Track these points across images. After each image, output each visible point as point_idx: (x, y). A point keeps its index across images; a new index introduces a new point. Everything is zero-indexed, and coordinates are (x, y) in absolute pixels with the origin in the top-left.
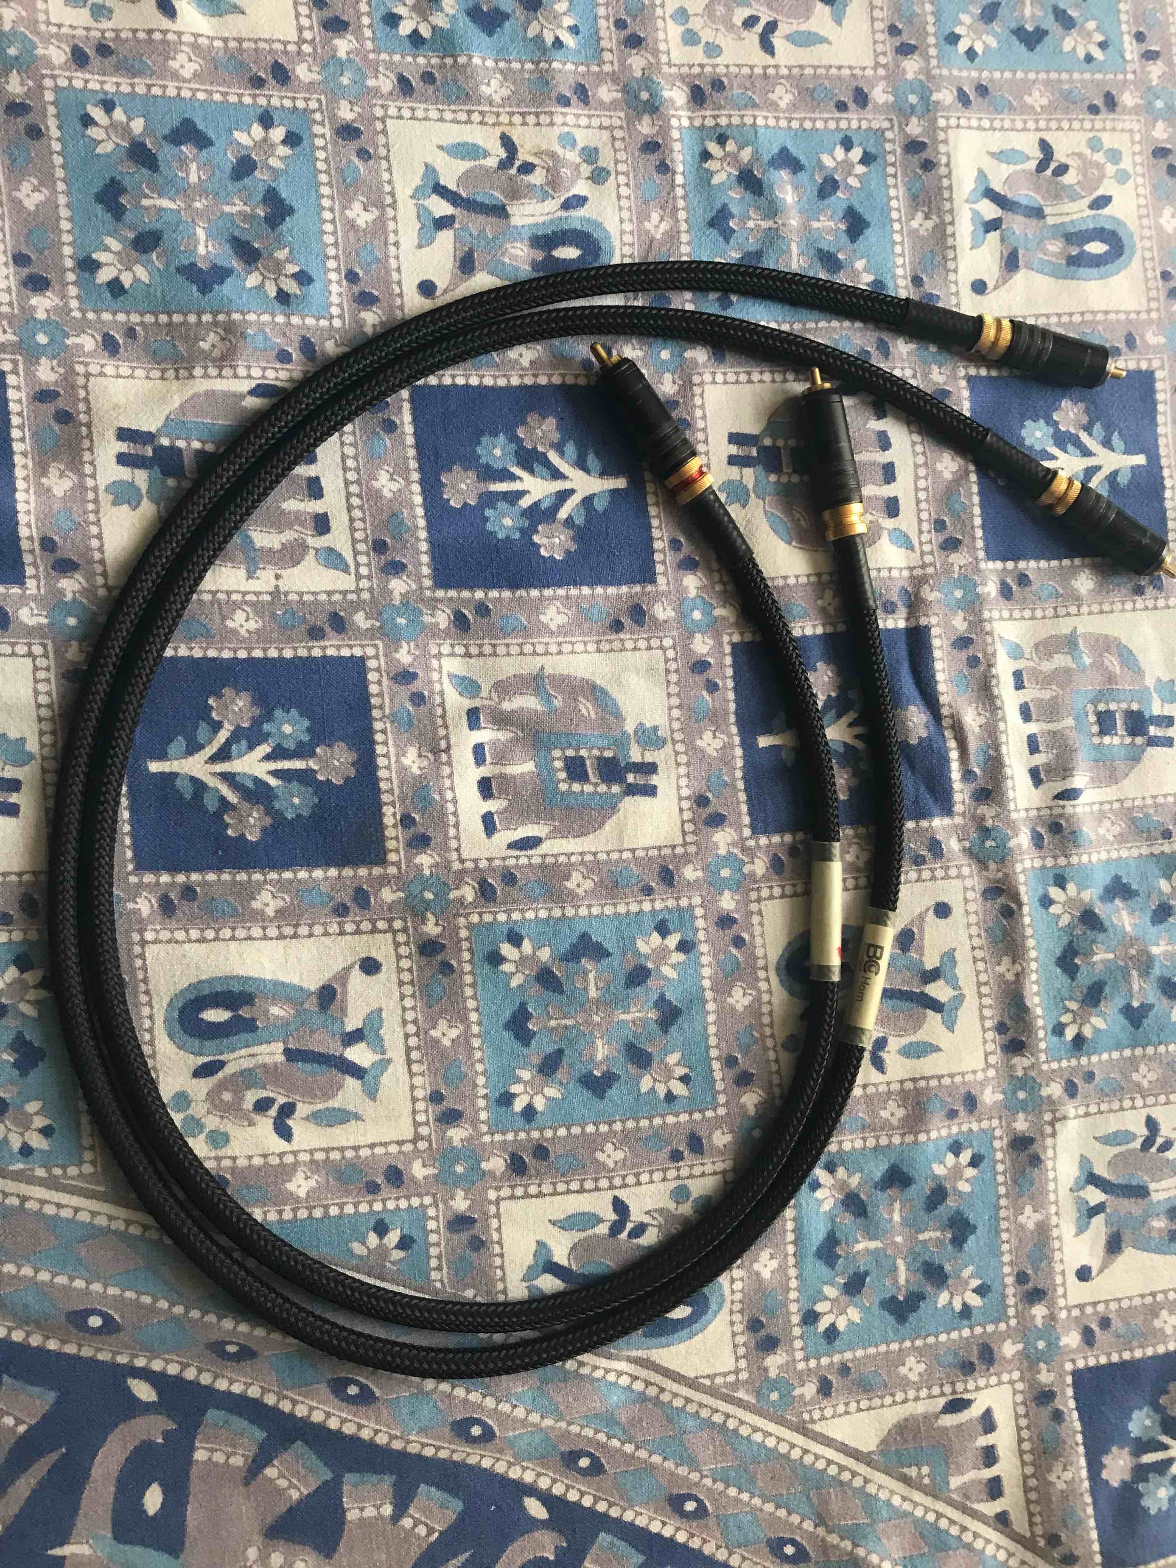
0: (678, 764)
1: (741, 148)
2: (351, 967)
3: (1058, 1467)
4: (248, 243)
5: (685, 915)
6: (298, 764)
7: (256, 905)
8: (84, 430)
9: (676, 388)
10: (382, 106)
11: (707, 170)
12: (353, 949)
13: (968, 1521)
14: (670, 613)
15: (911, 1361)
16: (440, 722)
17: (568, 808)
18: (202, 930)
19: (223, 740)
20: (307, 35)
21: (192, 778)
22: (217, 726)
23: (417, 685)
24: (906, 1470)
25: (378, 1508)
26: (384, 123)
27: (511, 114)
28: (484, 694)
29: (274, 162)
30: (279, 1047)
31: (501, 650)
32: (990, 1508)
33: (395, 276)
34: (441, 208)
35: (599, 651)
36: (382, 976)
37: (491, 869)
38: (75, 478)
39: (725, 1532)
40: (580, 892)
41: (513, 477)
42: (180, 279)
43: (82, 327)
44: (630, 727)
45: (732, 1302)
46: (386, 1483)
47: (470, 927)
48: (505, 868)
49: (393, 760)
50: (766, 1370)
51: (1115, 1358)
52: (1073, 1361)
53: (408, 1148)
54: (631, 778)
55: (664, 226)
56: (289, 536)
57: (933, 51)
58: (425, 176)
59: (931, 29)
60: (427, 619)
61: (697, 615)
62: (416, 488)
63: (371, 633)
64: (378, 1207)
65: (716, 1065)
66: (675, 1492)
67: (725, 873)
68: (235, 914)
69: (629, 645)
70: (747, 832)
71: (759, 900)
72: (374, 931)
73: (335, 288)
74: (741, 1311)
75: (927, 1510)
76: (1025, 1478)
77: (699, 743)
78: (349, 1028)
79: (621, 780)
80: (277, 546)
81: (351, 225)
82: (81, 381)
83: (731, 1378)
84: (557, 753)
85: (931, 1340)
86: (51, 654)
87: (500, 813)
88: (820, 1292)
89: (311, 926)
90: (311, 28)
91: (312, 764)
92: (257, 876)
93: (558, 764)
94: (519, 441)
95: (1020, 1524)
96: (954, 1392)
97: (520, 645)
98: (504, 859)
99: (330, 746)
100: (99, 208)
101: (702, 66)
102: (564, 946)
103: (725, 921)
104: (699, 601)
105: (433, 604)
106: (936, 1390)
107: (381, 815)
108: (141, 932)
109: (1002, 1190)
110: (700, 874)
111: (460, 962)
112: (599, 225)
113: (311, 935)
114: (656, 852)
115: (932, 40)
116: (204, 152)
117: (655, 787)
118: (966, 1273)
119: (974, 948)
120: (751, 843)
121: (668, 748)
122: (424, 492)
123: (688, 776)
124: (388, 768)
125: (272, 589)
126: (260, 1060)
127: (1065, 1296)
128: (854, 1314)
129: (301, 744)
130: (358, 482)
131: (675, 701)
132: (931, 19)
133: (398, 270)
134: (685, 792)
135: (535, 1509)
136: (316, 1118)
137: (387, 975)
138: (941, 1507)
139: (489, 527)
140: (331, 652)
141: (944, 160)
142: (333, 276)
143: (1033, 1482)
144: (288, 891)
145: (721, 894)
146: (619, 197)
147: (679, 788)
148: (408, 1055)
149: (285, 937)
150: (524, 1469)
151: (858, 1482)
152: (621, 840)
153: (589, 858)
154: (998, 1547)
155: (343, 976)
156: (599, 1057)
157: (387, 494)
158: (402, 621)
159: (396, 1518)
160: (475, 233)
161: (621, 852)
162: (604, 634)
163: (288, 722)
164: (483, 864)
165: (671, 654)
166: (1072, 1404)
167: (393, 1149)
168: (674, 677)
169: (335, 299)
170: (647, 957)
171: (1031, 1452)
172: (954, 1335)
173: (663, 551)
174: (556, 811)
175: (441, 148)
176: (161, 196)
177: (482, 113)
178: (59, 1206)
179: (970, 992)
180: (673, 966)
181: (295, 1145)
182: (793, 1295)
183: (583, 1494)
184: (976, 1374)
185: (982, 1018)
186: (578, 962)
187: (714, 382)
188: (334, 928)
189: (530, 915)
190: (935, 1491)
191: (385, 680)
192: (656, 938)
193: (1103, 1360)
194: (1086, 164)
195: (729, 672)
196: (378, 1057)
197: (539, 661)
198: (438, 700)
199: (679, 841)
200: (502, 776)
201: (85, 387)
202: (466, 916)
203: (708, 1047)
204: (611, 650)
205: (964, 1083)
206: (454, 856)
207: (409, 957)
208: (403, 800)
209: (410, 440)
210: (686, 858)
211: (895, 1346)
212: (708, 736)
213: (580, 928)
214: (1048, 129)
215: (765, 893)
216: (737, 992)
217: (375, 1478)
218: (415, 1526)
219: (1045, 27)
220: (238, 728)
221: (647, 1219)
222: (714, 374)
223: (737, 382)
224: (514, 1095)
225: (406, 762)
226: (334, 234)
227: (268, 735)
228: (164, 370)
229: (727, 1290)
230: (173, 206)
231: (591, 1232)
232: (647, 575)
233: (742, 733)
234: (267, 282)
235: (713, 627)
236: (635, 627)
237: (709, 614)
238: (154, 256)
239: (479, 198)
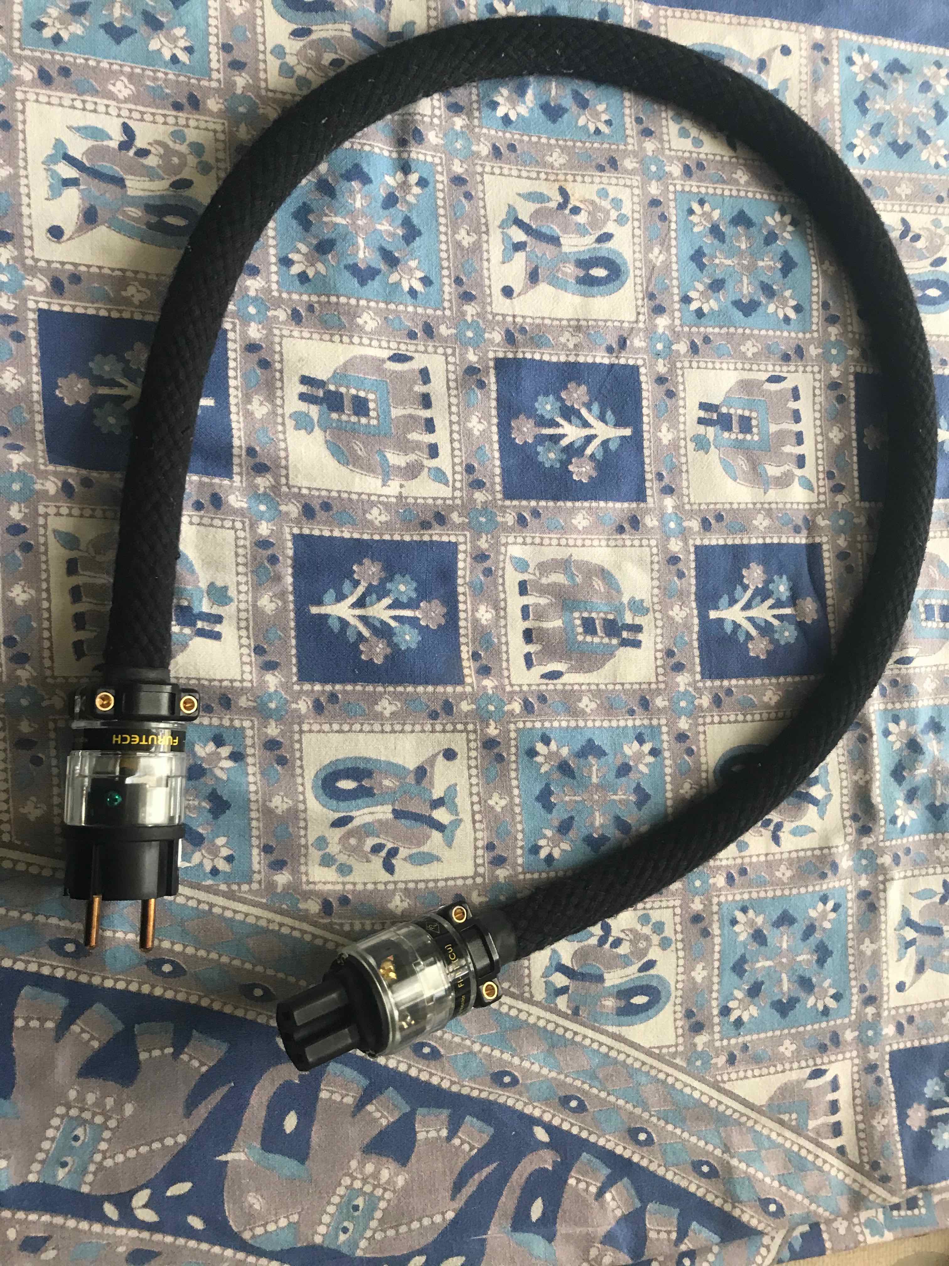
0: (656, 627)
1: (713, 210)
2: (438, 754)
3: (879, 1117)
4: (391, 252)
5: (655, 731)
6: (409, 613)
7: (378, 708)
8: (278, 375)
9: (666, 369)
10: (481, 165)
11: (691, 222)
12: (439, 743)
13: (819, 1152)
14: (655, 523)
15: (787, 1043)
16: (500, 588)
17: (582, 653)
18: (341, 725)
19: (360, 594)
20: (437, 112)
21: (339, 618)
22: (356, 583)
23: (488, 563)
24: (782, 1116)
25: (438, 1131)
26: (482, 176)
27: (566, 174)
28: (531, 570)
29: (410, 199)
30: (388, 808)
31: (546, 542)
32: (835, 1143)
33: (487, 282)
34: (518, 235)
35: (608, 546)
36: (457, 762)
37: (530, 692)
38: (269, 406)
39: (664, 1153)
40: (588, 710)
41: (558, 425)
42: (347, 274)
43: (278, 303)
44: (625, 600)
45: (676, 997)
46: (445, 1114)
47: (517, 730)
48: (540, 691)
49: (470, 613)
50: (695, 1045)
51: (916, 1044)
52: (891, 1045)
53: (470, 882)
54: (625, 634)
55: (662, 258)
56: (412, 458)
58: (508, 212)
59: (838, 139)
60: (500, 519)
61: (672, 525)
62: (495, 429)
63: (462, 527)
66: (632, 1125)
67: (683, 704)
68: (363, 714)
69: (628, 543)
70: (698, 677)
71: (704, 724)
72: (455, 730)
73: (447, 289)
74: (681, 1004)
75: (793, 1143)
76: (857, 1122)
77: (670, 613)
78: (435, 797)
79: (619, 635)
80: (403, 464)
81: (458, 244)
82: (277, 339)
83: (672, 1050)
84: (576, 615)
85: (801, 1029)
86: (247, 529)
87: (537, 654)
88: (732, 994)
89: (413, 725)
90: (440, 108)
91: (418, 614)
92: (380, 689)
93: (578, 622)
94: (562, 400)
95: (853, 1153)
96: (815, 1065)
97: (559, 539)
98: (538, 685)
99: (429, 602)
100: (294, 223)
101: (691, 152)
102: (577, 747)
103: (682, 737)
104: (673, 516)
105: (504, 509)
106: (803, 1064)
107: (460, 651)
108: (300, 724)
109: (851, 927)
110: (667, 703)
111: (509, 754)
112: (620, 254)
113: (413, 731)
114: (637, 686)
115: (838, 147)
116: (366, 187)
117: (640, 642)
118: (826, 984)
119: (840, 763)
120: (700, 684)
121: (650, 615)
122: (499, 432)
123: (662, 635)
124: (466, 620)
125: (397, 494)
126: (377, 816)
127: (888, 1001)
128: (754, 1010)
129: (411, 599)
130: (458, 423)
131: (656, 583)
132: (838, 132)
133: (489, 278)
134: (660, 646)
135: (541, 1134)
136: (411, 858)
137: (460, 762)
138: (802, 1141)
139: (540, 458)
140: (435, 538)
142: (446, 281)
143: (861, 1126)
144: (399, 700)
145: (680, 718)
146: (633, 236)
147: (656, 643)
148: (473, 817)
149: (395, 732)
150: (534, 1107)
151: (750, 1123)
152: (616, 677)
153: (593, 687)
154: (839, 1170)
155: (432, 760)
156: (597, 824)
157: (476, 432)
158: (483, 520)
159: (449, 1138)
160: (540, 255)
161: (615, 684)
162: (612, 534)
163: (403, 583)
164: (525, 688)
165: (655, 550)
166: (888, 1073)
167: (460, 882)
168: (656, 567)
169: (446, 296)
170: (630, 757)
171: (861, 1105)
172: (816, 1026)
173: (651, 480)
174: (574, 656)
175: (519, 195)
176: (336, 215)
177: (546, 173)
178: (235, 912)
179: (836, 793)
180: (647, 765)
181: (396, 877)
182: (715, 995)
183: (572, 1125)
184: (829, 1053)
185: (842, 810)
186: (587, 758)
187: (691, 367)
188: (428, 727)
189: (556, 724)
190: (798, 1131)
191: (469, 559)
192: (636, 745)
193: (909, 1045)
194: (932, 237)
195: (693, 565)
196: (454, 817)
197: (570, 551)
198: (500, 573)
199: (653, 680)
200: (540, 629)
201: (280, 344)
202: (515, 723)
204: (616, 546)
205: (830, 854)
206: (506, 681)
208: (474, 642)
209: (494, 395)
210: (658, 692)
211: (778, 1033)
212: (677, 608)
213: (588, 735)
214: (907, 211)
215: (708, 719)
216: (687, 786)
217: (437, 1111)
218: (462, 1144)
219: (910, 142)
220: (370, 585)
221: (622, 936)
222: (691, 362)
223: (706, 368)
224: (541, 847)
225: (478, 615)
226: (447, 251)
227: (390, 591)
228: (332, 335)
229: (673, 988)
230: (344, 222)
231: (586, 943)
232: (640, 496)
233: (699, 608)
234: (403, 281)
235: (684, 534)
236: (633, 531)
237: (680, 524)
238: (330, 256)
239: (543, 230)
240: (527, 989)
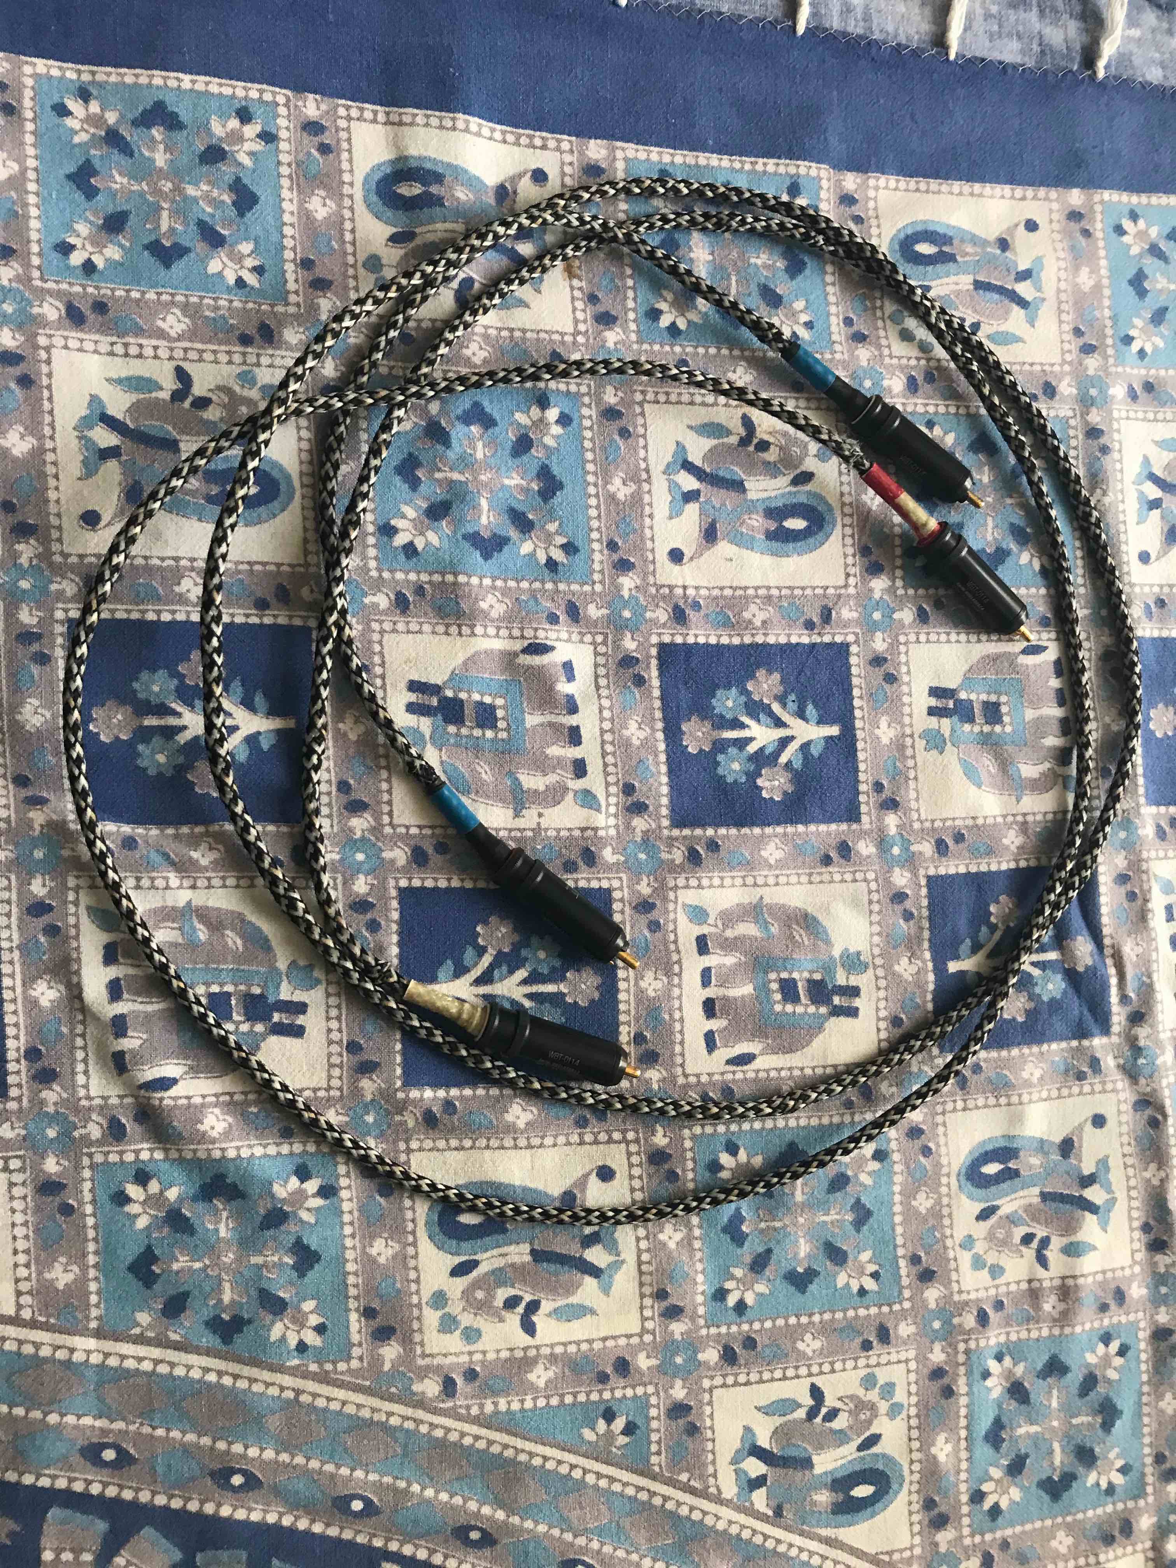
0: (879, 989)
1: (946, 433)
2: (589, 1174)
4: (523, 514)
6: (550, 988)
7: (508, 1117)
8: (377, 683)
9: (885, 645)
10: (642, 392)
12: (591, 1158)
14: (872, 850)
15: (1061, 1534)
16: (672, 947)
17: (781, 1027)
18: (461, 1140)
19: (486, 965)
20: (582, 327)
22: (481, 951)
23: (654, 915)
26: (642, 406)
28: (711, 921)
29: (549, 441)
30: (526, 1248)
31: (728, 882)
33: (649, 544)
34: (689, 483)
35: (811, 883)
36: (615, 1182)
37: (712, 1084)
38: (367, 724)
41: (743, 726)
42: (466, 545)
43: (378, 586)
44: (836, 953)
45: (911, 1483)
47: (695, 1137)
48: (724, 1082)
49: (632, 983)
50: (936, 1545)
53: (635, 1340)
54: (836, 1000)
56: (552, 778)
57: (1110, 351)
58: (675, 453)
59: (1109, 332)
60: (665, 856)
61: (896, 851)
62: (660, 736)
63: (617, 867)
64: (607, 1395)
65: (902, 1263)
68: (490, 1126)
69: (837, 877)
70: (936, 1051)
71: (943, 1113)
72: (610, 1141)
73: (597, 557)
74: (918, 1492)
77: (896, 968)
78: (588, 1231)
79: (828, 1001)
80: (542, 788)
81: (612, 498)
82: (376, 637)
83: (907, 1554)
84: (773, 976)
85: (1080, 1516)
86: (339, 885)
87: (720, 1031)
88: (987, 1472)
89: (555, 1137)
90: (585, 321)
91: (563, 988)
92: (508, 1091)
93: (774, 986)
94: (748, 693)
96: (1098, 1563)
97: (743, 877)
98: (722, 1074)
99: (578, 970)
100: (398, 479)
102: (775, 1153)
103: (913, 1130)
104: (898, 838)
105: (671, 842)
108: (407, 1141)
109: (1145, 1378)
110: (894, 1089)
111: (684, 1170)
112: (822, 499)
113: (554, 1145)
115: (1109, 341)
116: (490, 431)
117: (857, 1009)
118: (1112, 1455)
119: (1124, 1156)
120: (939, 1061)
121: (870, 972)
122: (667, 738)
123: (886, 999)
124: (628, 991)
125: (534, 826)
126: (510, 1259)
128: (1015, 1494)
129: (552, 968)
130: (611, 731)
131: (876, 929)
132: (1109, 323)
133: (652, 539)
134: (883, 1014)
136: (556, 1313)
137: (620, 1181)
139: (720, 771)
140: (583, 884)
141: (1117, 446)
142: (596, 546)
144: (536, 1105)
146: (840, 474)
147: (878, 1009)
148: (639, 1257)
149: (533, 1147)
152: (826, 1058)
153: (796, 1073)
155: (582, 1183)
156: (802, 1254)
157: (636, 742)
158: (643, 856)
160: (717, 506)
161: (823, 1064)
162: (815, 867)
163: (543, 947)
164: (704, 1079)
165: (873, 886)
167: (622, 1342)
168: (876, 907)
169: (597, 567)
170: (847, 1165)
172: (1099, 1511)
173: (867, 793)
174: (770, 1030)
175: (690, 427)
176: (451, 470)
178: (329, 1400)
179: (1121, 1194)
180: (869, 1174)
181: (538, 1340)
182: (963, 1476)
184: (1116, 1544)
185: (1131, 1219)
187: (918, 641)
188: (575, 1138)
189: (746, 1125)
191: (627, 910)
195: (925, 902)
196: (612, 1258)
197: (760, 891)
198: (671, 927)
200: (725, 998)
201: (380, 643)
202: (692, 1128)
203: (895, 1246)
204: (821, 882)
205: (1114, 1278)
206: (679, 1071)
207: (640, 1165)
208: (637, 1020)
209: (656, 693)
211: (1048, 1522)
212: (904, 961)
213: (788, 1137)
215: (950, 1106)
216: (921, 1196)
220: (500, 953)
221: (839, 1405)
222: (918, 634)
223: (938, 641)
224: (728, 1291)
225: (643, 984)
226: (598, 507)
227: (526, 959)
228: (447, 626)
229: (906, 1472)
230: (463, 479)
231: (789, 1417)
232: (852, 815)
233: (934, 959)
234: (538, 551)
235: (911, 861)
236: (842, 861)
237: (907, 849)
238: (444, 523)
239: (721, 473)
240: (711, 1480)
